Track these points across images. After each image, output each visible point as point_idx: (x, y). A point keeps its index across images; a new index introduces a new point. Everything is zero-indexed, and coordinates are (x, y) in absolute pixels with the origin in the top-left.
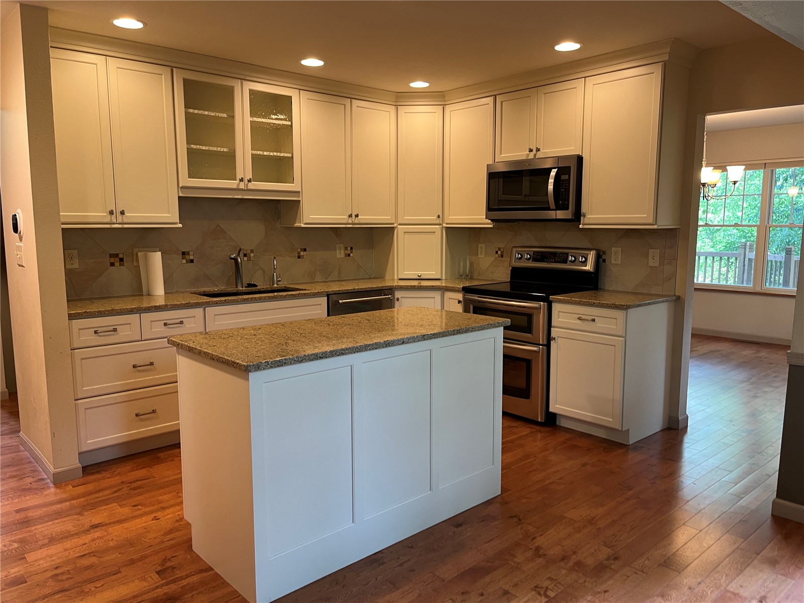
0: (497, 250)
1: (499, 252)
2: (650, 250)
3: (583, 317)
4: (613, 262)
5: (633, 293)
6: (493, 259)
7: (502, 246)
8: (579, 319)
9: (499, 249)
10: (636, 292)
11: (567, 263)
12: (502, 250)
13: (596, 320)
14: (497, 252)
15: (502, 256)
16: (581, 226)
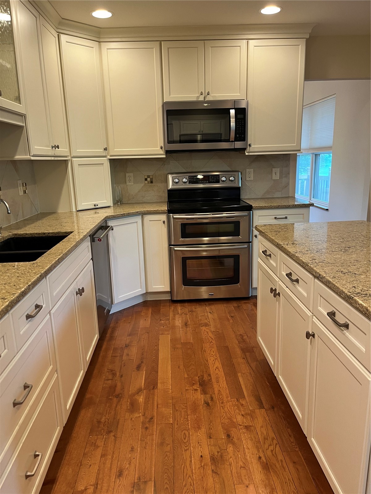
0: (146, 177)
1: (149, 179)
2: (273, 169)
3: (278, 217)
4: (248, 179)
5: (261, 198)
6: (142, 185)
7: (150, 174)
8: (275, 218)
9: (149, 177)
10: (273, 197)
11: (219, 182)
12: (151, 177)
13: (288, 218)
14: (146, 180)
15: (152, 182)
16: (247, 154)
